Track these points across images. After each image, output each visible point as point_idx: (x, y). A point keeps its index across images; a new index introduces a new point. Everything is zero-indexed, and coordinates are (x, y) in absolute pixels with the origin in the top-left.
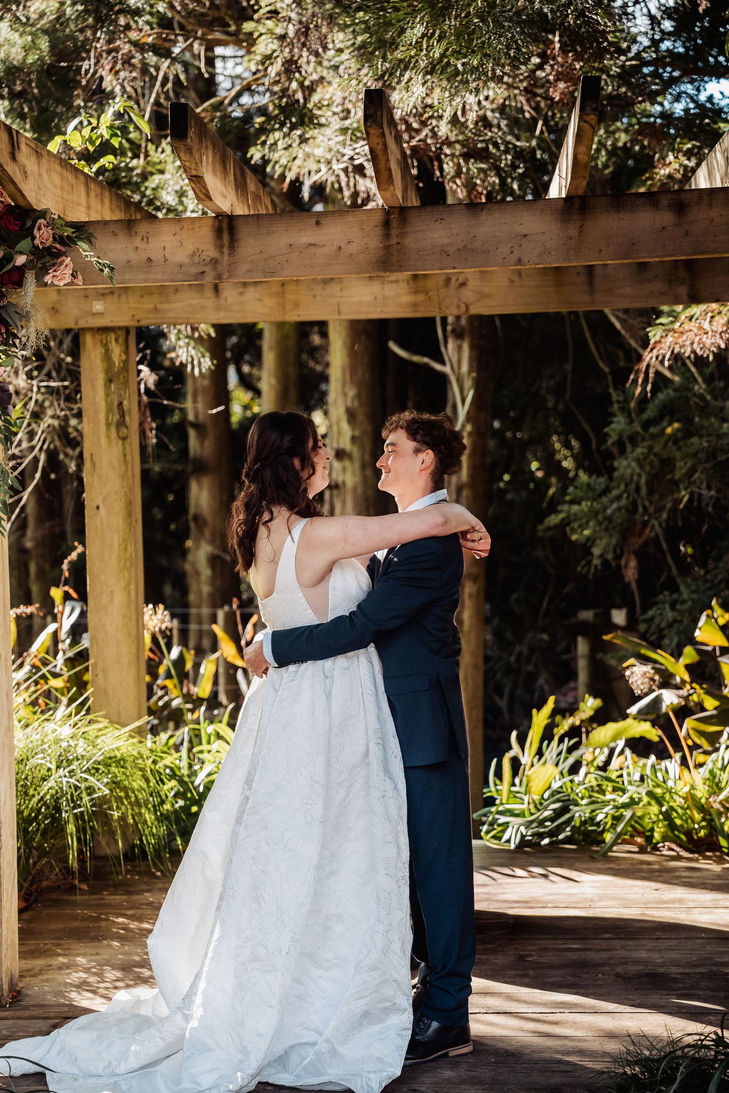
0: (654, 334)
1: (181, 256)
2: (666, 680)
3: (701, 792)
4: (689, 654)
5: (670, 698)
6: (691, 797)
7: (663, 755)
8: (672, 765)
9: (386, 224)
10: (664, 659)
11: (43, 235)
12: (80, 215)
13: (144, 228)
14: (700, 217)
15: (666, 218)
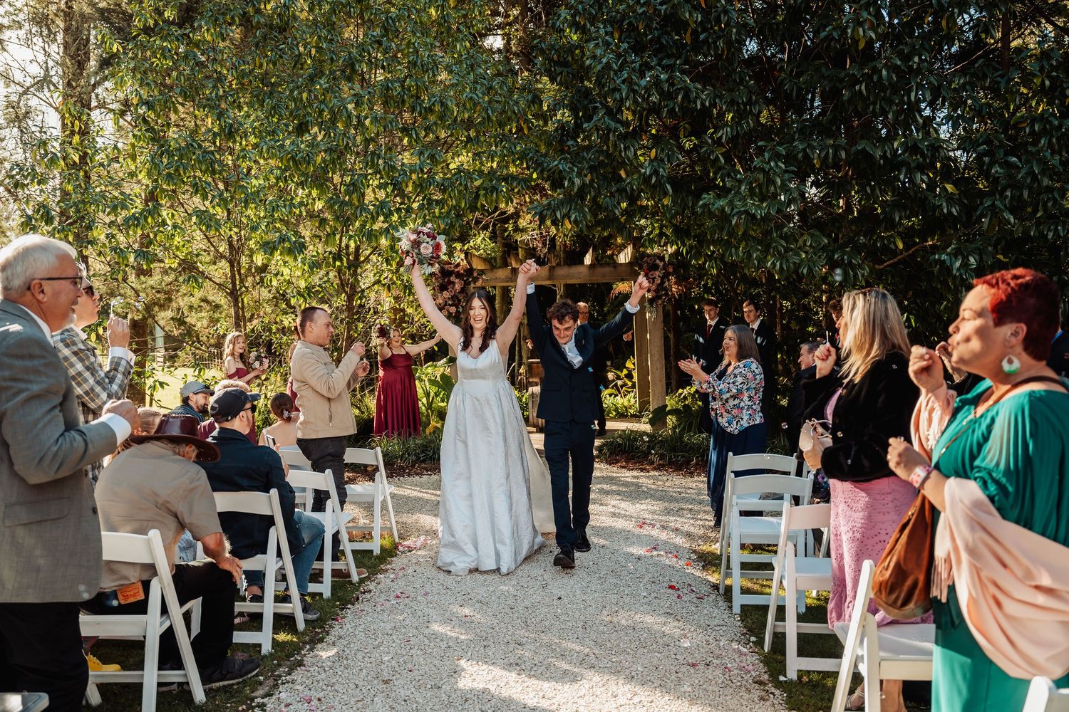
0: (614, 286)
1: (503, 277)
2: (618, 378)
3: (626, 404)
4: (625, 372)
5: (620, 383)
6: (623, 404)
7: (616, 396)
8: (618, 398)
9: (550, 270)
10: (619, 373)
11: (475, 274)
12: (479, 268)
13: (495, 270)
14: (619, 269)
15: (612, 269)
